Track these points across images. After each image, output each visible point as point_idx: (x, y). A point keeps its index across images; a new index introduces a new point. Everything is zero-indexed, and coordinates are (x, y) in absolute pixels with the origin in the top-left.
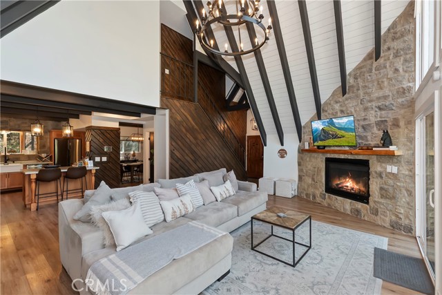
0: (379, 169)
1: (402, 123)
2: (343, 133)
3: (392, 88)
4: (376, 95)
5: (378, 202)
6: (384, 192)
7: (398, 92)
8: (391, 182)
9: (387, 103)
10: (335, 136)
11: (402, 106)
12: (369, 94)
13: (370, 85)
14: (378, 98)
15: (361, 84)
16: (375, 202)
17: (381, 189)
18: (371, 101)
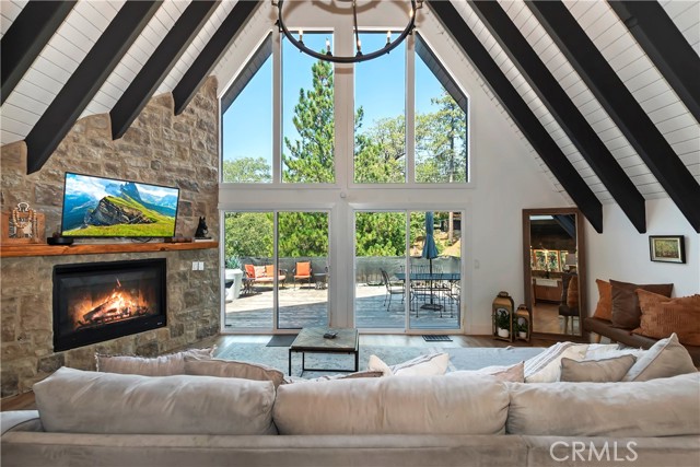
0: (182, 269)
1: (207, 211)
2: (154, 214)
3: (197, 165)
4: (177, 163)
5: (183, 315)
6: (190, 299)
7: (202, 172)
8: (197, 282)
9: (192, 181)
10: (136, 219)
11: (207, 190)
12: (167, 159)
13: (167, 145)
14: (180, 170)
15: (152, 137)
16: (178, 317)
17: (187, 295)
18: (169, 170)
